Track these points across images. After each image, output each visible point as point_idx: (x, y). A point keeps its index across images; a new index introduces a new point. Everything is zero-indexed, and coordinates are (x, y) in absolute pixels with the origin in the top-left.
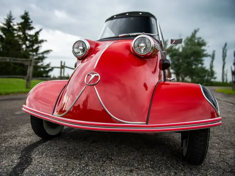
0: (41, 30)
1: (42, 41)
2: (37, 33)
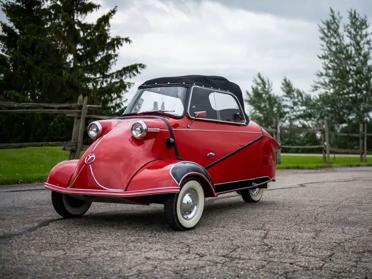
0: (114, 12)
1: (118, 41)
2: (105, 20)
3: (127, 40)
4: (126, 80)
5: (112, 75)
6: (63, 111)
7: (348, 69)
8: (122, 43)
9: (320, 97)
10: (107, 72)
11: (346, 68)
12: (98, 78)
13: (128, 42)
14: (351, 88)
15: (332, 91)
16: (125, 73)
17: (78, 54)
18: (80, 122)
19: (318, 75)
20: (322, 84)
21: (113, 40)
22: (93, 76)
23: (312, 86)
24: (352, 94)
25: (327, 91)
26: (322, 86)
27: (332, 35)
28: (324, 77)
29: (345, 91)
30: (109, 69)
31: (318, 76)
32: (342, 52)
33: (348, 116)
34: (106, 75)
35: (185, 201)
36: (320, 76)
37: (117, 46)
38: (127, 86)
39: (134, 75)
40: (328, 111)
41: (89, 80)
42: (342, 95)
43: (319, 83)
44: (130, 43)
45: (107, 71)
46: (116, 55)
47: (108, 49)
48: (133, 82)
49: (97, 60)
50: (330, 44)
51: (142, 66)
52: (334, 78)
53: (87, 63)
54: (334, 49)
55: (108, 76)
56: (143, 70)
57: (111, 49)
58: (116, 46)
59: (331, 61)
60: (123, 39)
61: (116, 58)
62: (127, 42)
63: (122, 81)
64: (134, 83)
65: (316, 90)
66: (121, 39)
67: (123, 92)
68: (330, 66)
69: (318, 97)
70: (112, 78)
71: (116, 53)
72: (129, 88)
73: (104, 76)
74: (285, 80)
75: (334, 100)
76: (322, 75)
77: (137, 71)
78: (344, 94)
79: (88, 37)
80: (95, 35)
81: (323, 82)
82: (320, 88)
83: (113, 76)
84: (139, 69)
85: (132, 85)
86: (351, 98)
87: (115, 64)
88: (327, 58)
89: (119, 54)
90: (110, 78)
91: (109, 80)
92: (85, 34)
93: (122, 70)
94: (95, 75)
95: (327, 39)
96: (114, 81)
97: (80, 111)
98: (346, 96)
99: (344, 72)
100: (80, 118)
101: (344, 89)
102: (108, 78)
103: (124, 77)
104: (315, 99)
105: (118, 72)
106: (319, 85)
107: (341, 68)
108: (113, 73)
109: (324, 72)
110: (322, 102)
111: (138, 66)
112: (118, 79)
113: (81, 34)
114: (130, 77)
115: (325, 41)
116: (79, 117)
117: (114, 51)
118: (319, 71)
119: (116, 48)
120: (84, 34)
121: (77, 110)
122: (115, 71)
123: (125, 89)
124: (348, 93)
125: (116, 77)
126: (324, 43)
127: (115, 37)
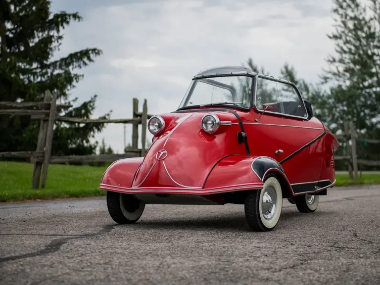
3: (75, 16)
4: (74, 70)
5: (54, 64)
6: (27, 112)
7: (370, 52)
8: (68, 20)
9: (332, 93)
10: (47, 60)
11: (367, 51)
12: (35, 69)
13: (77, 20)
14: (375, 79)
15: (348, 83)
16: (72, 62)
17: (8, 36)
18: (47, 126)
19: (329, 61)
20: (335, 74)
21: (57, 16)
22: (28, 67)
23: (320, 77)
24: (376, 88)
25: (341, 83)
26: (334, 77)
27: (349, 6)
28: (337, 64)
29: (366, 84)
30: (50, 56)
31: (330, 63)
32: (362, 29)
33: (370, 119)
34: (46, 65)
35: (265, 201)
36: (331, 62)
37: (62, 25)
38: (74, 79)
39: (85, 64)
40: (344, 111)
41: (25, 72)
42: (362, 89)
43: (330, 72)
44: (79, 20)
45: (47, 58)
46: (60, 38)
47: (50, 29)
48: (82, 74)
49: (31, 45)
50: (346, 17)
51: (97, 51)
52: (352, 65)
53: (19, 49)
54: (351, 24)
55: (48, 66)
56: (98, 56)
57: (53, 29)
58: (60, 24)
59: (347, 42)
60: (70, 15)
61: (60, 41)
62: (75, 19)
63: (68, 73)
64: (83, 76)
65: (326, 82)
66: (68, 15)
67: (69, 87)
68: (345, 48)
69: (329, 92)
70: (55, 68)
71: (60, 34)
72: (77, 82)
73: (43, 66)
74: (286, 68)
75: (351, 97)
76: (334, 61)
77: (89, 58)
78: (365, 87)
79: (22, 12)
80: (31, 9)
81: (336, 71)
82: (331, 79)
83: (56, 66)
84: (92, 56)
85: (80, 77)
86: (375, 92)
87: (59, 49)
88: (341, 38)
89: (64, 36)
90: (52, 68)
91: (49, 71)
92: (18, 9)
93: (68, 58)
94: (31, 65)
95: (341, 11)
96: (56, 72)
97: (48, 111)
98: (368, 90)
99: (365, 57)
100: (47, 120)
101: (365, 80)
102: (49, 68)
103: (71, 68)
104: (325, 95)
105: (62, 60)
106: (330, 75)
107: (361, 52)
108: (56, 62)
109: (337, 56)
110: (335, 99)
111: (90, 52)
112: (62, 69)
113: (12, 7)
114: (80, 67)
115: (338, 14)
116: (46, 118)
117: (58, 31)
118: (330, 55)
119: (61, 28)
120: (15, 9)
121: (43, 111)
122: (58, 59)
123: (71, 84)
124: (371, 86)
125: (60, 67)
126: (338, 17)
127: (59, 13)
